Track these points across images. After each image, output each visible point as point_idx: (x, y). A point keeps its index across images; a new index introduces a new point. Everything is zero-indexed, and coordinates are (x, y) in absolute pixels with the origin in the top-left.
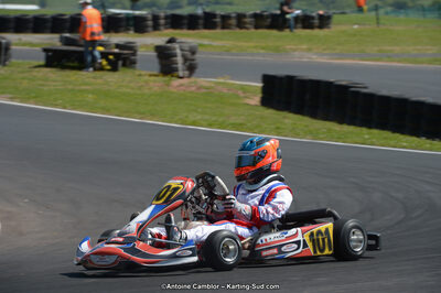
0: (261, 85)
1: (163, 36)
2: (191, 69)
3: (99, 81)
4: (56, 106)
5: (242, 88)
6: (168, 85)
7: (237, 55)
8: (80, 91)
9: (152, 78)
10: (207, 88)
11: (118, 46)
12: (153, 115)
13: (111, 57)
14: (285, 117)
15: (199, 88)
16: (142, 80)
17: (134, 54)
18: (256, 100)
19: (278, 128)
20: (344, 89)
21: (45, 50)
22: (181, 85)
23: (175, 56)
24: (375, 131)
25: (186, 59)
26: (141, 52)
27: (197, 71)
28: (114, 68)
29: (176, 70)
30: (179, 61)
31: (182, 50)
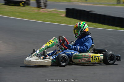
0: (65, 11)
2: (46, 6)
3: (20, 9)
4: (7, 16)
5: (60, 12)
6: (39, 11)
7: (58, 3)
8: (15, 12)
9: (35, 9)
10: (50, 12)
12: (35, 19)
13: (23, 3)
14: (72, 20)
15: (48, 11)
16: (32, 9)
17: (29, 2)
18: (64, 15)
19: (70, 23)
20: (88, 12)
22: (43, 11)
23: (41, 2)
24: (97, 24)
25: (44, 4)
26: (32, 1)
27: (48, 7)
28: (24, 6)
29: (41, 6)
30: (42, 4)
31: (43, 1)
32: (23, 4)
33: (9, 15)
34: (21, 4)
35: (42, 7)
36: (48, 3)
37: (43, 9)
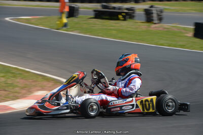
0: (192, 27)
1: (148, 4)
2: (160, 19)
3: (117, 25)
4: (98, 36)
5: (184, 29)
6: (149, 27)
7: (182, 13)
8: (111, 29)
9: (143, 24)
11: (127, 9)
12: (142, 41)
13: (123, 14)
15: (165, 28)
16: (137, 25)
17: (134, 13)
18: (191, 34)
19: (201, 47)
21: (95, 11)
22: (156, 27)
23: (152, 13)
25: (158, 15)
26: (137, 12)
27: (164, 21)
28: (125, 20)
29: (152, 20)
30: (155, 16)
31: (157, 11)
32: (124, 17)
33: (100, 34)
34: (120, 17)
35: (155, 22)
36: (164, 14)
37: (155, 24)
